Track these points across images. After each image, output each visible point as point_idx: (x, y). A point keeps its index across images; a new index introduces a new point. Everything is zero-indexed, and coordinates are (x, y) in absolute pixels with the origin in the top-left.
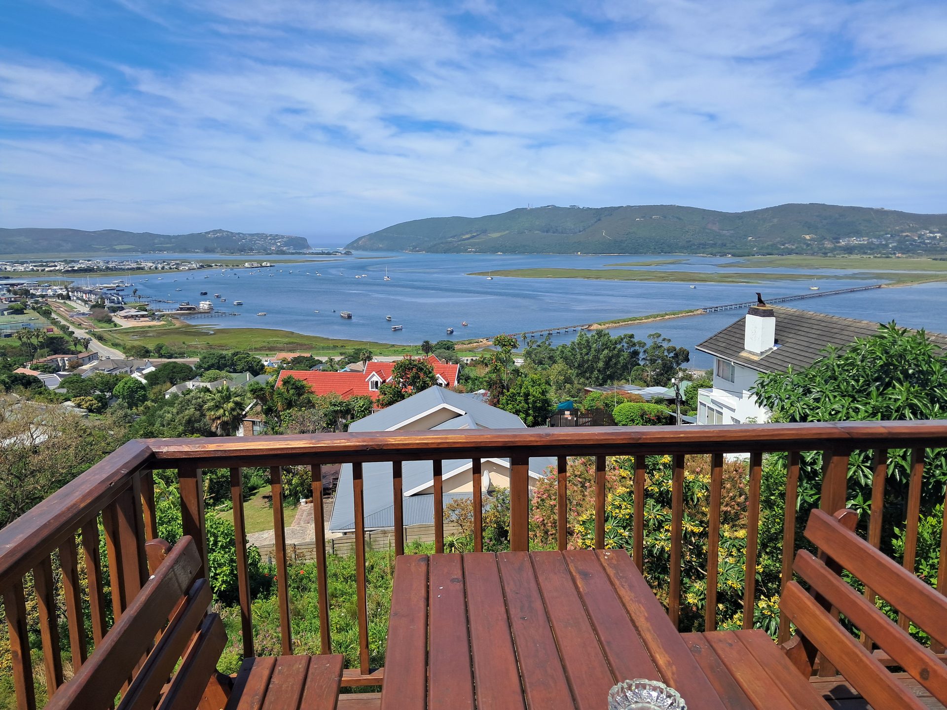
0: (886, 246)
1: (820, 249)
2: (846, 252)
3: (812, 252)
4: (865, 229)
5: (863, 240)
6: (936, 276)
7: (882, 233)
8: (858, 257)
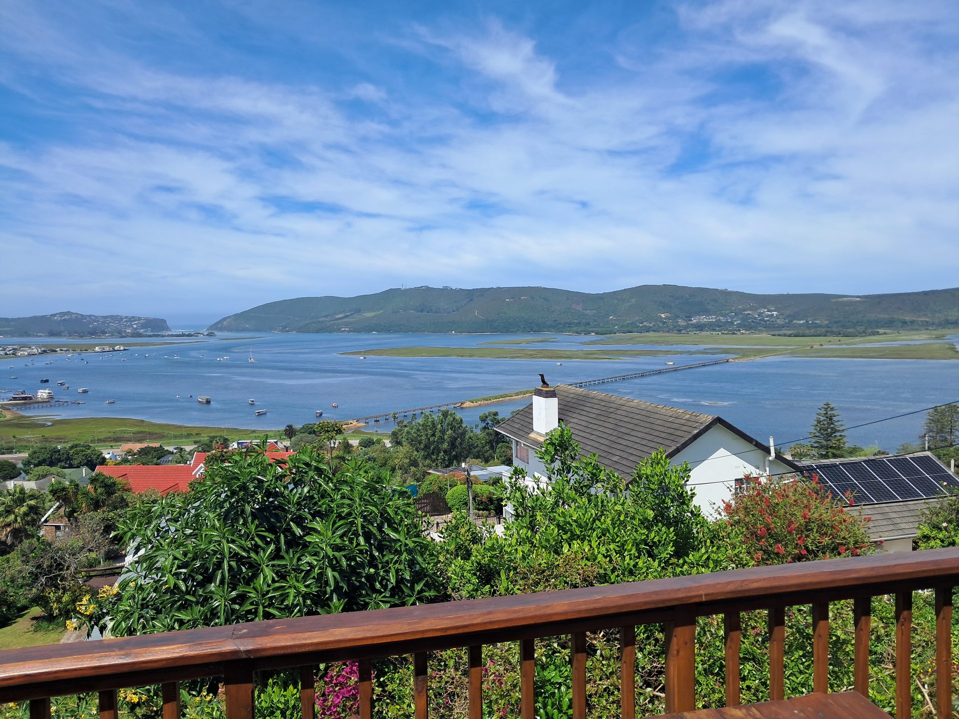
0: (732, 323)
1: (675, 327)
2: (697, 329)
3: (667, 330)
4: (713, 308)
5: (712, 318)
6: (775, 350)
7: (727, 312)
8: (709, 333)
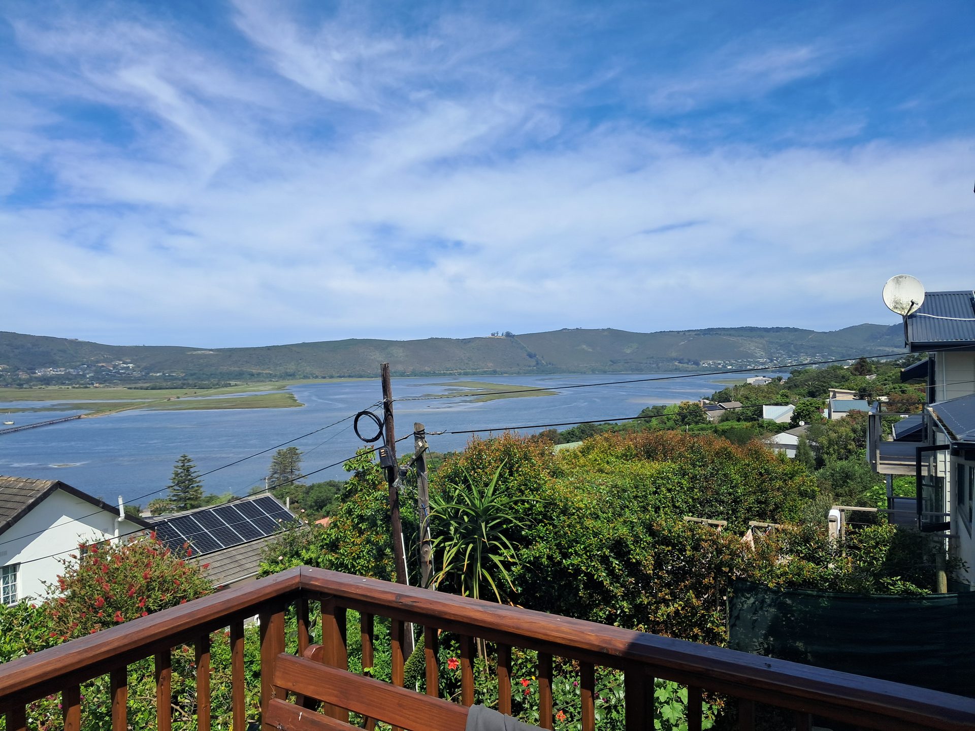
0: (84, 376)
1: (14, 380)
2: (43, 383)
3: (5, 384)
4: (61, 359)
5: (60, 371)
6: (132, 404)
7: (78, 363)
8: (57, 387)
